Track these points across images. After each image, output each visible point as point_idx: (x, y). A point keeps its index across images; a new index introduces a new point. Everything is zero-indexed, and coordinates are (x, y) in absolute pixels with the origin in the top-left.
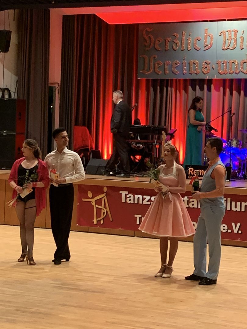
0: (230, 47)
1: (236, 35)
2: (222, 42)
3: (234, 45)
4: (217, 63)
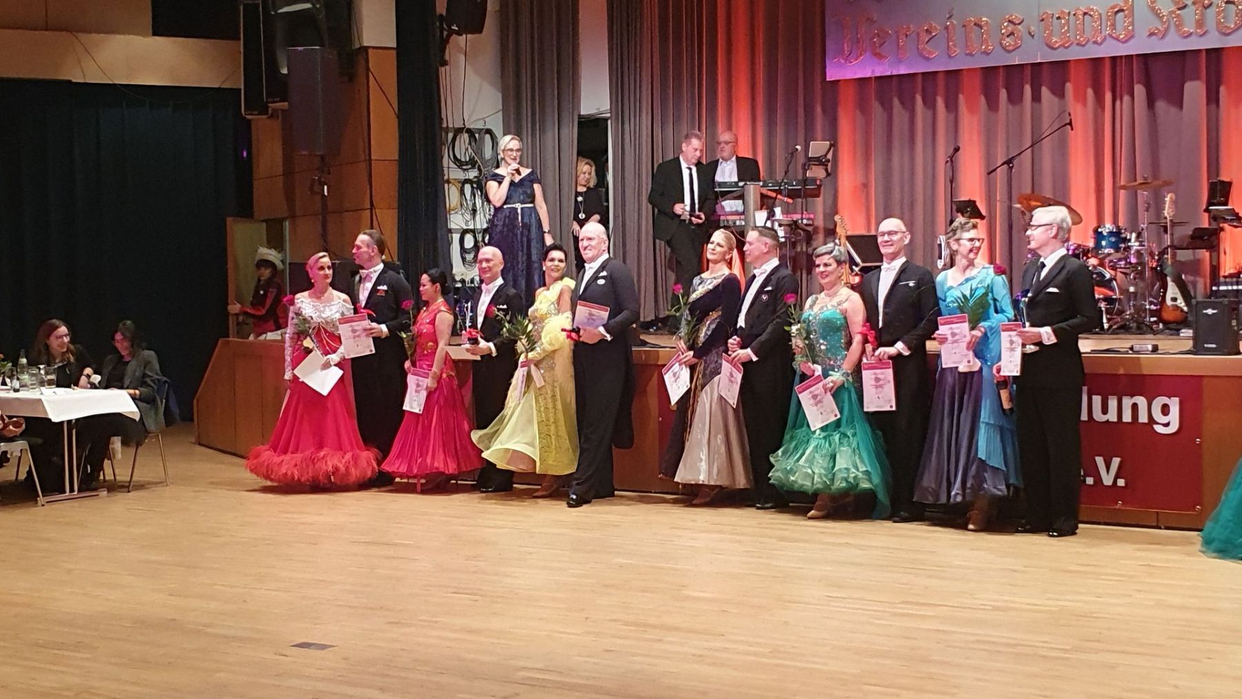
4: (1043, 20)
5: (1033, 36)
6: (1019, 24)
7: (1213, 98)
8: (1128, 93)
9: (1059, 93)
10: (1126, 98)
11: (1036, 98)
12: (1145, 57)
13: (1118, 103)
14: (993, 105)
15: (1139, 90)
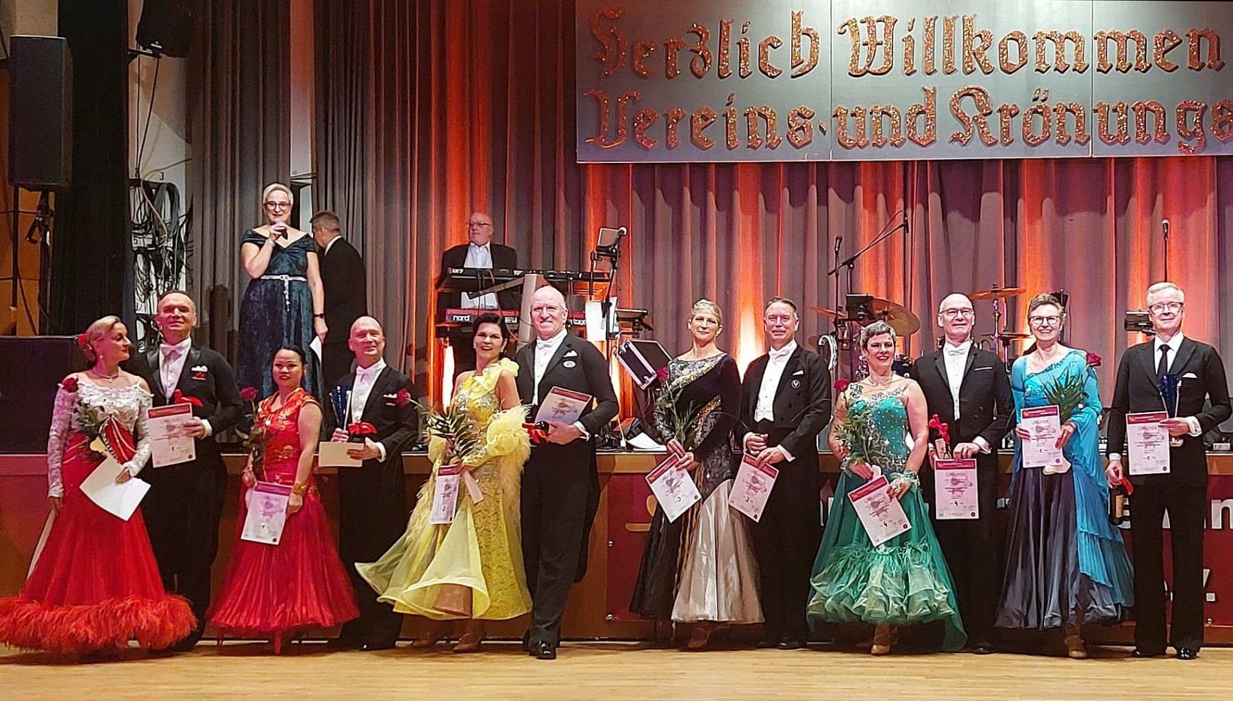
0: (872, 69)
1: (889, 32)
2: (848, 54)
3: (886, 62)
4: (836, 116)
5: (824, 133)
6: (809, 118)
7: (1011, 212)
8: (921, 202)
9: (848, 197)
10: (919, 208)
11: (823, 200)
12: (940, 165)
13: (909, 212)
14: (772, 206)
15: (934, 199)
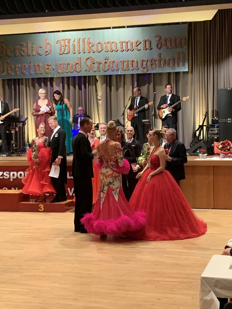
0: (65, 52)
1: (69, 42)
2: (59, 49)
3: (68, 50)
4: (56, 65)
5: (54, 70)
6: (50, 66)
